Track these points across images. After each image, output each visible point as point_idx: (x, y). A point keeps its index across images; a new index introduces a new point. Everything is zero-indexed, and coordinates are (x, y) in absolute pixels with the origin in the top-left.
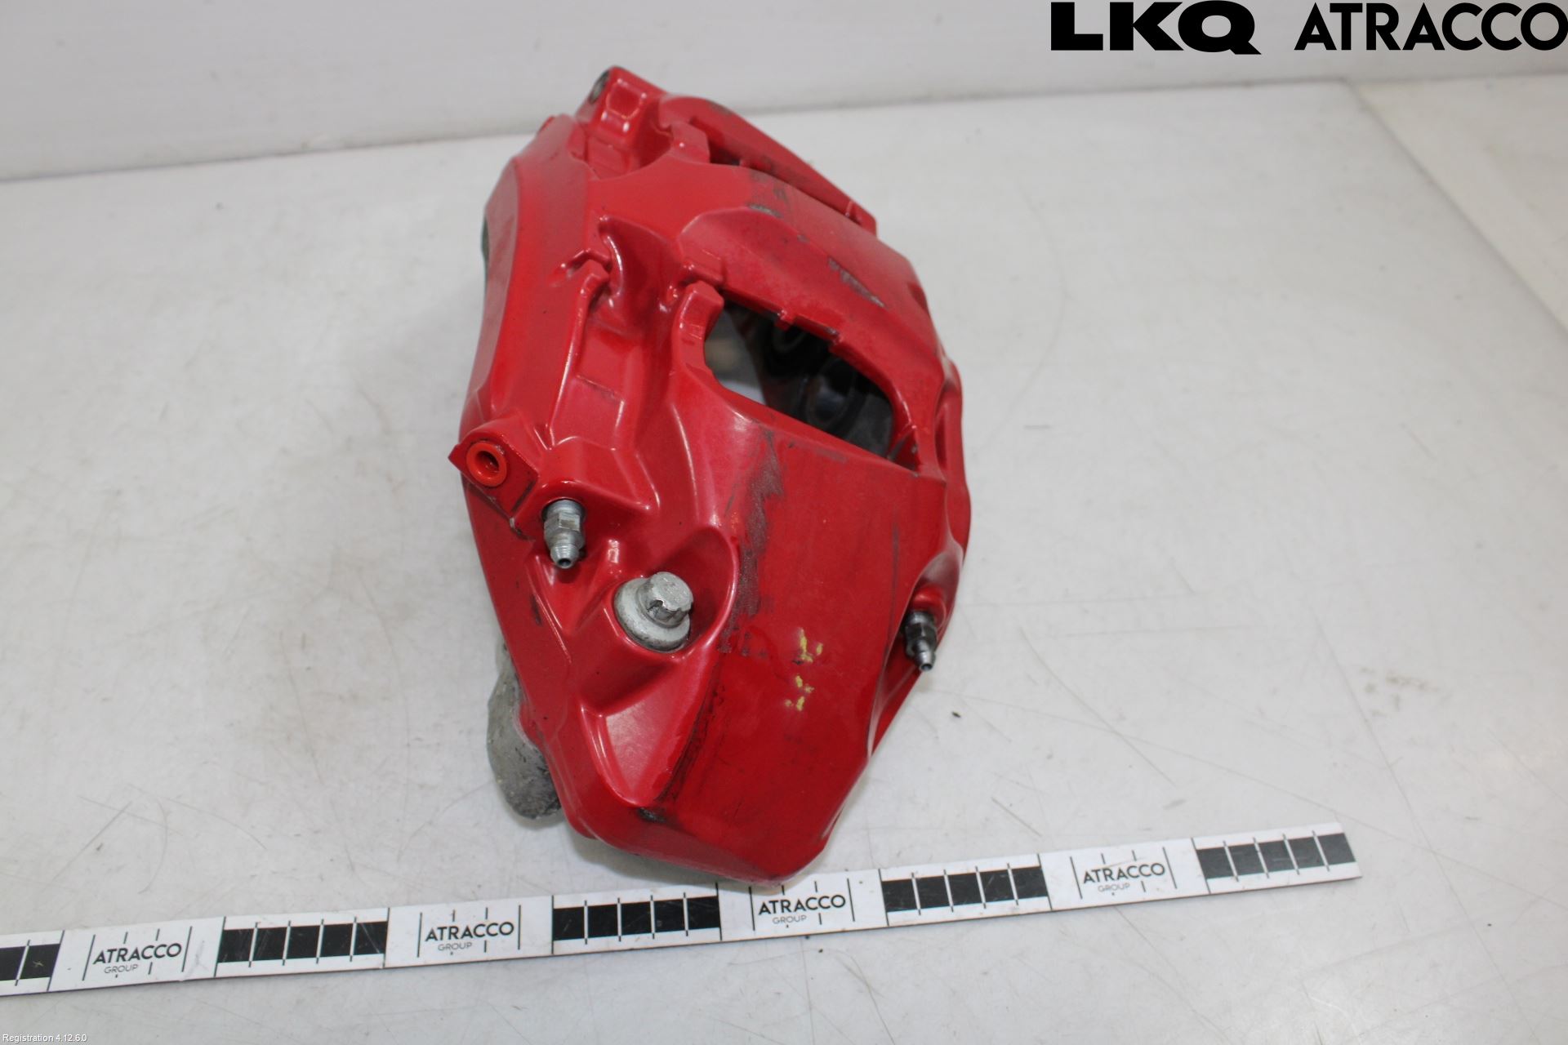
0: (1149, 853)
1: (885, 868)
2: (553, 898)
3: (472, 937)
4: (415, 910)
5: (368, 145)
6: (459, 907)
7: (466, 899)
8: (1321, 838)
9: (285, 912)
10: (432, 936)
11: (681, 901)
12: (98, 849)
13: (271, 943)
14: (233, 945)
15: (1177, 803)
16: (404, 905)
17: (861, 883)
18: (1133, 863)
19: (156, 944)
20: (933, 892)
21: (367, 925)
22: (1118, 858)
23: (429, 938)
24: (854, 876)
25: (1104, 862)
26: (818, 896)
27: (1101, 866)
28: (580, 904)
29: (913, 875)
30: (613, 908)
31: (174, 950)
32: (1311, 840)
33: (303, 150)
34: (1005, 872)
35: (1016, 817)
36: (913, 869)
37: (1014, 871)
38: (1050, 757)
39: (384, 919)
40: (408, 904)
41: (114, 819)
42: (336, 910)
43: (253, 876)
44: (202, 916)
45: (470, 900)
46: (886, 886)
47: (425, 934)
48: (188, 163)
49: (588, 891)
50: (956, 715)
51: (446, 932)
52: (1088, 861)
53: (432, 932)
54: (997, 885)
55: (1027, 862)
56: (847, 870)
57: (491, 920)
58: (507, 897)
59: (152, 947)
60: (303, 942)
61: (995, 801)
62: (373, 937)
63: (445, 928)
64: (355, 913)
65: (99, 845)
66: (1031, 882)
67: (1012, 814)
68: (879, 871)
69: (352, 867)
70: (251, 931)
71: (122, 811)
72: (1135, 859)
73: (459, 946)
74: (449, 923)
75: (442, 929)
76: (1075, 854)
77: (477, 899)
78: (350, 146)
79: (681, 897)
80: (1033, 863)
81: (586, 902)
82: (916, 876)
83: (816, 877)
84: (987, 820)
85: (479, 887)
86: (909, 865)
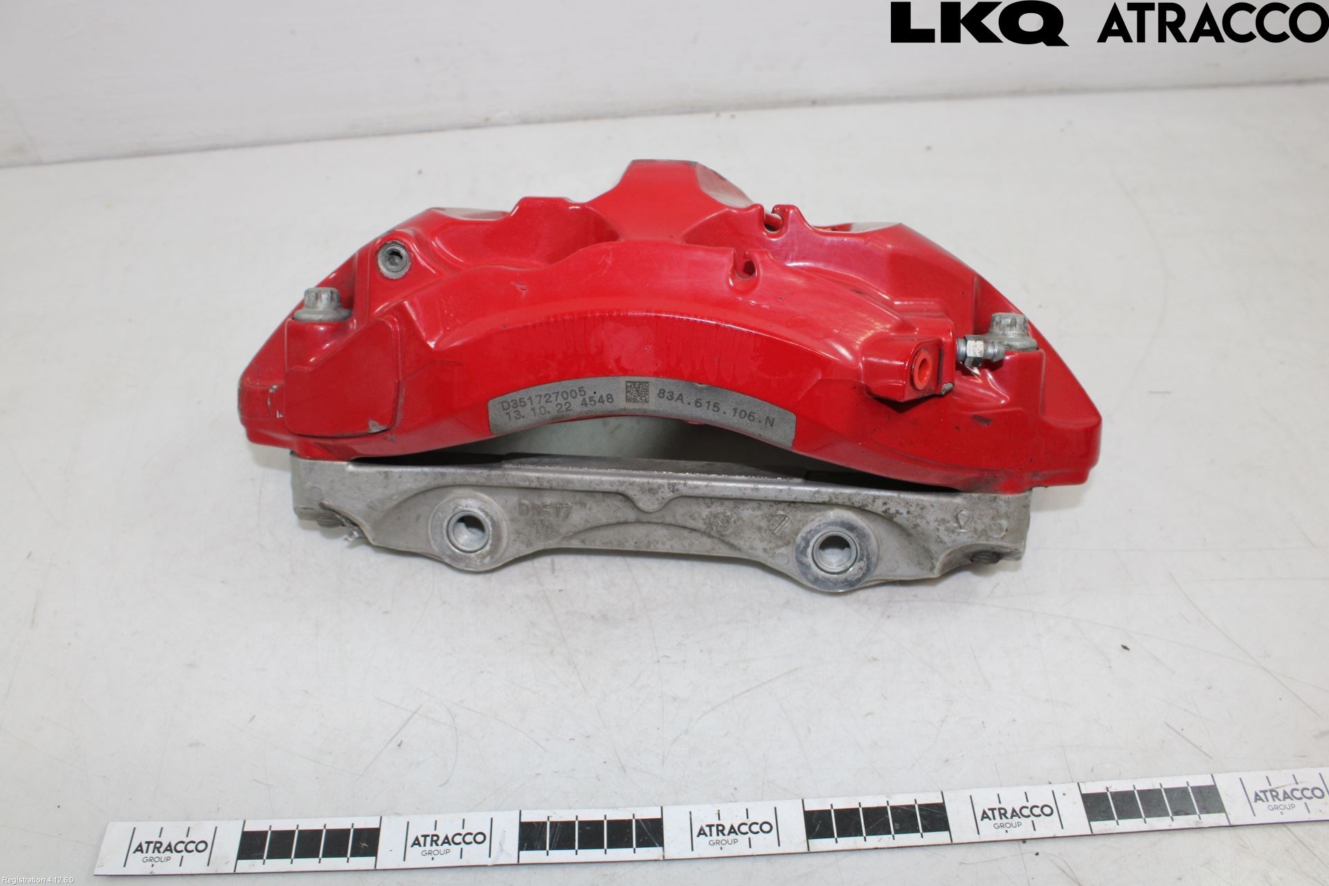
0: (1308, 777)
1: (1083, 782)
3: (737, 834)
4: (684, 810)
5: (541, 121)
6: (725, 809)
7: (727, 800)
9: (571, 807)
10: (702, 832)
11: (913, 807)
12: (399, 745)
13: (563, 835)
14: (531, 836)
15: (1324, 734)
16: (673, 805)
17: (1064, 794)
18: (1295, 787)
19: (463, 832)
20: (1125, 805)
21: (645, 821)
22: (1281, 781)
23: (700, 834)
24: (1059, 791)
25: (1270, 784)
26: (1030, 805)
27: (1267, 787)
28: (827, 808)
29: (1107, 789)
30: (855, 812)
31: (480, 838)
33: (486, 123)
34: (1186, 789)
35: (1187, 740)
36: (1108, 784)
37: (1193, 788)
38: (1210, 688)
39: (658, 816)
40: (677, 803)
41: (409, 719)
42: (615, 807)
43: (538, 774)
44: (499, 808)
45: (730, 801)
46: (1086, 798)
47: (696, 831)
48: (387, 134)
49: (832, 797)
50: (1125, 648)
51: (714, 829)
52: (1256, 783)
53: (702, 829)
54: (1180, 801)
55: (1205, 781)
56: (1050, 783)
57: (752, 819)
58: (763, 799)
59: (460, 834)
60: (591, 834)
61: (1168, 726)
62: (651, 832)
63: (713, 825)
64: (632, 810)
65: (399, 741)
66: (1209, 799)
67: (1184, 737)
68: (1078, 785)
69: (623, 769)
70: (544, 824)
71: (415, 713)
72: (1296, 783)
73: (727, 842)
74: (716, 821)
75: (710, 826)
76: (1245, 776)
77: (736, 801)
78: (525, 121)
79: (913, 803)
80: (1209, 782)
81: (832, 805)
82: (1110, 790)
83: (1026, 789)
84: (1163, 742)
85: (736, 789)
86: (1102, 780)
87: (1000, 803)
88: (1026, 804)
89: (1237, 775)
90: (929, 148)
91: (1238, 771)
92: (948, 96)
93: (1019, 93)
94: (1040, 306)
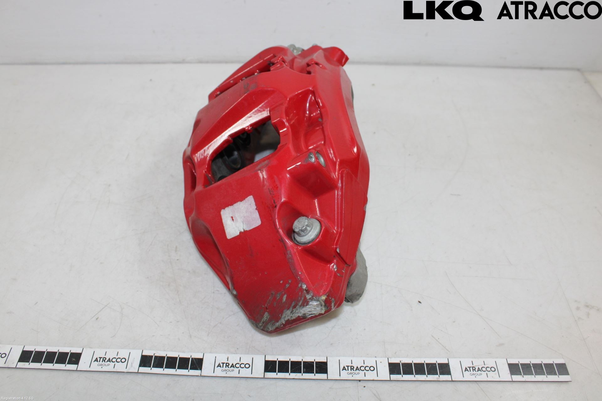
0: (490, 363)
1: (390, 358)
2: (265, 356)
3: (234, 367)
4: (213, 355)
5: (207, 62)
6: (231, 356)
7: (232, 353)
8: (556, 364)
9: (165, 351)
10: (219, 366)
11: (313, 362)
12: (97, 319)
13: (159, 362)
14: (145, 361)
15: (501, 345)
16: (209, 353)
17: (381, 362)
19: (117, 357)
20: (408, 369)
21: (195, 359)
22: (478, 363)
24: (379, 361)
25: (473, 365)
26: (365, 366)
27: (471, 366)
28: (276, 359)
29: (400, 361)
30: (287, 362)
31: (123, 360)
32: (552, 364)
33: (183, 62)
34: (435, 364)
35: (440, 343)
36: (401, 359)
37: (439, 364)
38: (454, 322)
39: (202, 357)
40: (211, 352)
41: (103, 308)
42: (184, 352)
43: (153, 336)
44: (134, 348)
45: (234, 354)
46: (391, 365)
47: (217, 365)
48: (140, 63)
49: (279, 355)
50: (420, 302)
51: (225, 365)
52: (467, 363)
53: (219, 364)
54: (432, 369)
55: (444, 361)
56: (376, 357)
57: (242, 362)
58: (248, 354)
59: (115, 358)
60: (171, 363)
61: (433, 336)
62: (197, 364)
63: (225, 363)
64: (191, 354)
65: (97, 317)
66: (445, 369)
67: (439, 342)
68: (388, 358)
69: (190, 336)
70: (152, 356)
71: (106, 306)
72: (485, 365)
73: (229, 371)
74: (226, 362)
75: (223, 363)
76: (462, 360)
77: (237, 354)
78: (201, 62)
79: (313, 361)
80: (446, 362)
81: (277, 359)
82: (402, 362)
83: (364, 359)
84: (429, 343)
85: (238, 349)
86: (399, 357)
87: (352, 364)
88: (363, 365)
89: (458, 360)
90: (373, 85)
91: (460, 358)
92: (387, 63)
93: (418, 64)
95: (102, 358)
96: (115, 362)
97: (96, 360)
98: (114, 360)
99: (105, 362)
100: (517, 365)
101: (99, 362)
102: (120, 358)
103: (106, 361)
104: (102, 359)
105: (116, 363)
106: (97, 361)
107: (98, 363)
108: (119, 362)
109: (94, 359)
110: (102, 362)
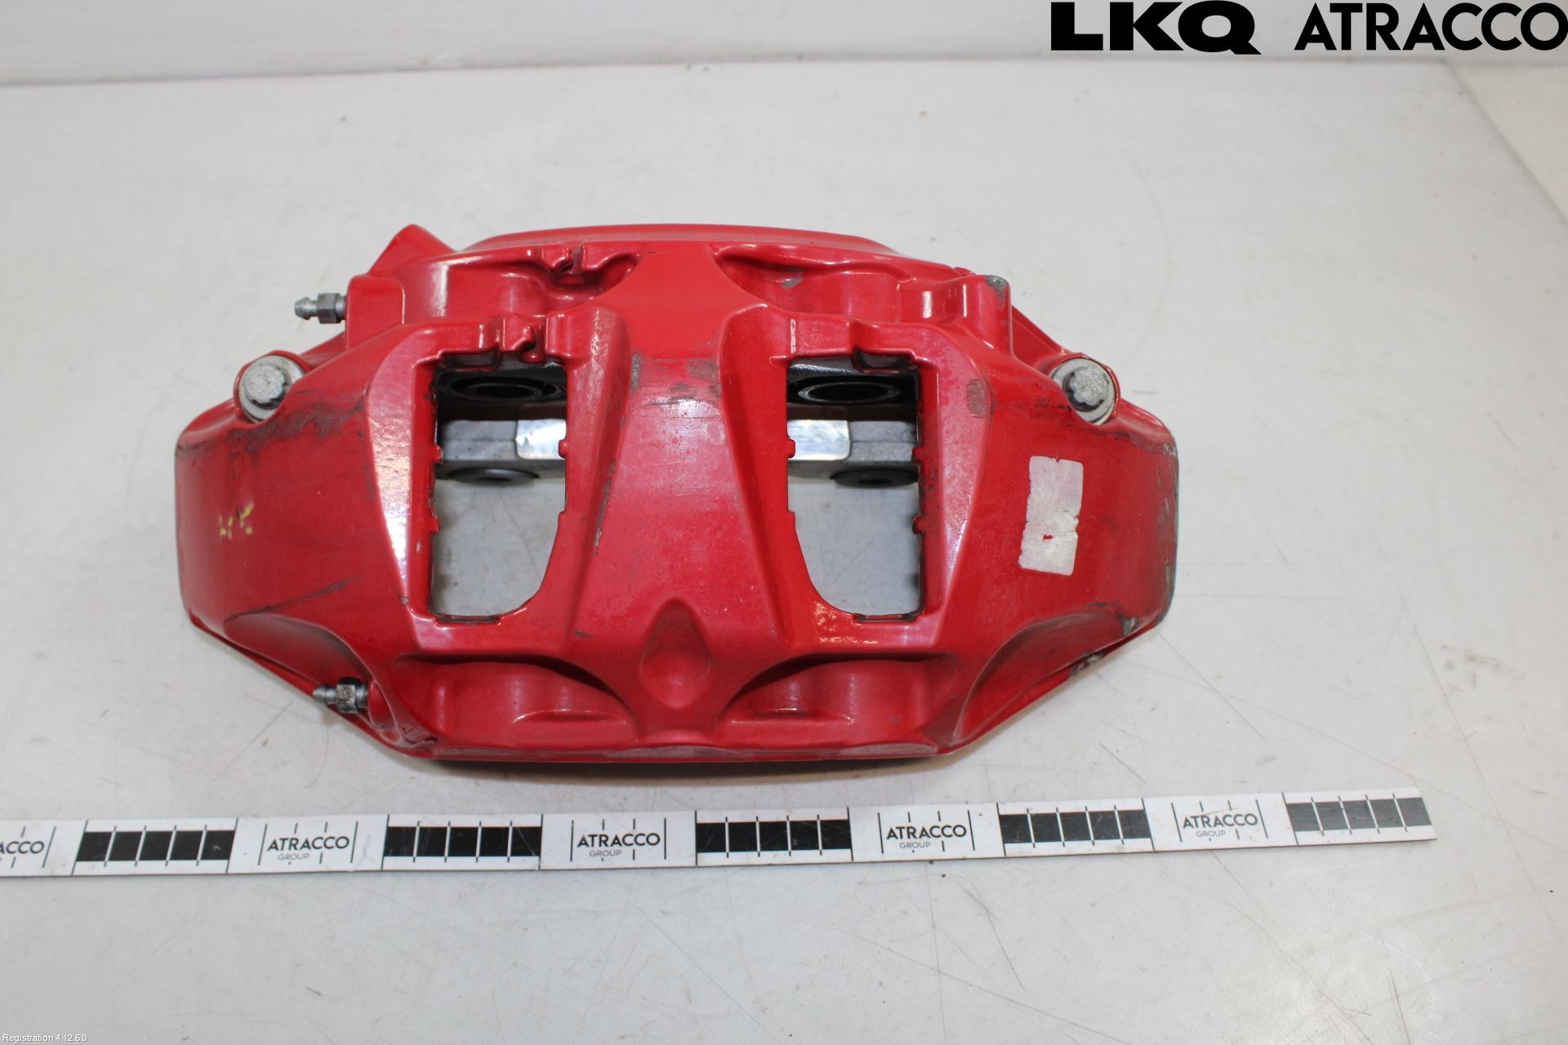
0: (1244, 803)
1: (1002, 803)
2: (696, 813)
3: (621, 845)
4: (566, 819)
5: (487, 66)
6: (611, 819)
7: (613, 810)
8: (1400, 801)
9: (443, 813)
10: (583, 842)
11: (815, 823)
12: (264, 744)
13: (433, 841)
14: (398, 841)
15: (1269, 759)
16: (556, 813)
17: (980, 815)
18: (1229, 813)
19: (325, 836)
20: (1046, 827)
21: (523, 829)
22: (1215, 806)
23: (581, 844)
24: (975, 810)
25: (1202, 810)
26: (941, 825)
27: (1199, 813)
28: (721, 820)
29: (1028, 810)
30: (752, 825)
31: (342, 842)
32: (1391, 802)
33: (423, 66)
34: (1112, 813)
35: (1121, 762)
36: (1028, 805)
37: (1120, 813)
38: (1153, 709)
39: (538, 825)
40: (560, 811)
41: (277, 715)
42: (492, 814)
44: (365, 812)
45: (618, 811)
46: (1004, 819)
47: (577, 841)
49: (728, 809)
51: (597, 840)
52: (1187, 808)
53: (583, 839)
54: (1104, 825)
55: (1134, 805)
56: (967, 803)
57: (639, 830)
58: (652, 809)
59: (321, 838)
60: (463, 841)
61: (1103, 746)
62: (528, 841)
63: (596, 836)
64: (511, 817)
65: (264, 740)
66: (1136, 824)
67: (1118, 759)
68: (997, 805)
70: (414, 829)
71: (285, 710)
72: (1231, 809)
73: (609, 853)
74: (599, 832)
75: (593, 836)
76: (1177, 801)
77: (624, 811)
78: (469, 65)
79: (815, 818)
80: (1137, 806)
81: (726, 818)
82: (1031, 812)
83: (939, 807)
84: (1095, 763)
85: (625, 799)
86: (1024, 801)
87: (910, 821)
88: (938, 824)
89: (1170, 800)
91: (1170, 796)
93: (1036, 55)
94: (1024, 294)
95: (287, 839)
96: (320, 848)
97: (274, 846)
98: (319, 843)
99: (296, 849)
100: (1308, 806)
101: (282, 849)
102: (333, 838)
103: (298, 846)
104: (287, 843)
105: (324, 850)
106: (276, 848)
107: (280, 852)
108: (332, 847)
109: (268, 844)
110: (290, 849)
